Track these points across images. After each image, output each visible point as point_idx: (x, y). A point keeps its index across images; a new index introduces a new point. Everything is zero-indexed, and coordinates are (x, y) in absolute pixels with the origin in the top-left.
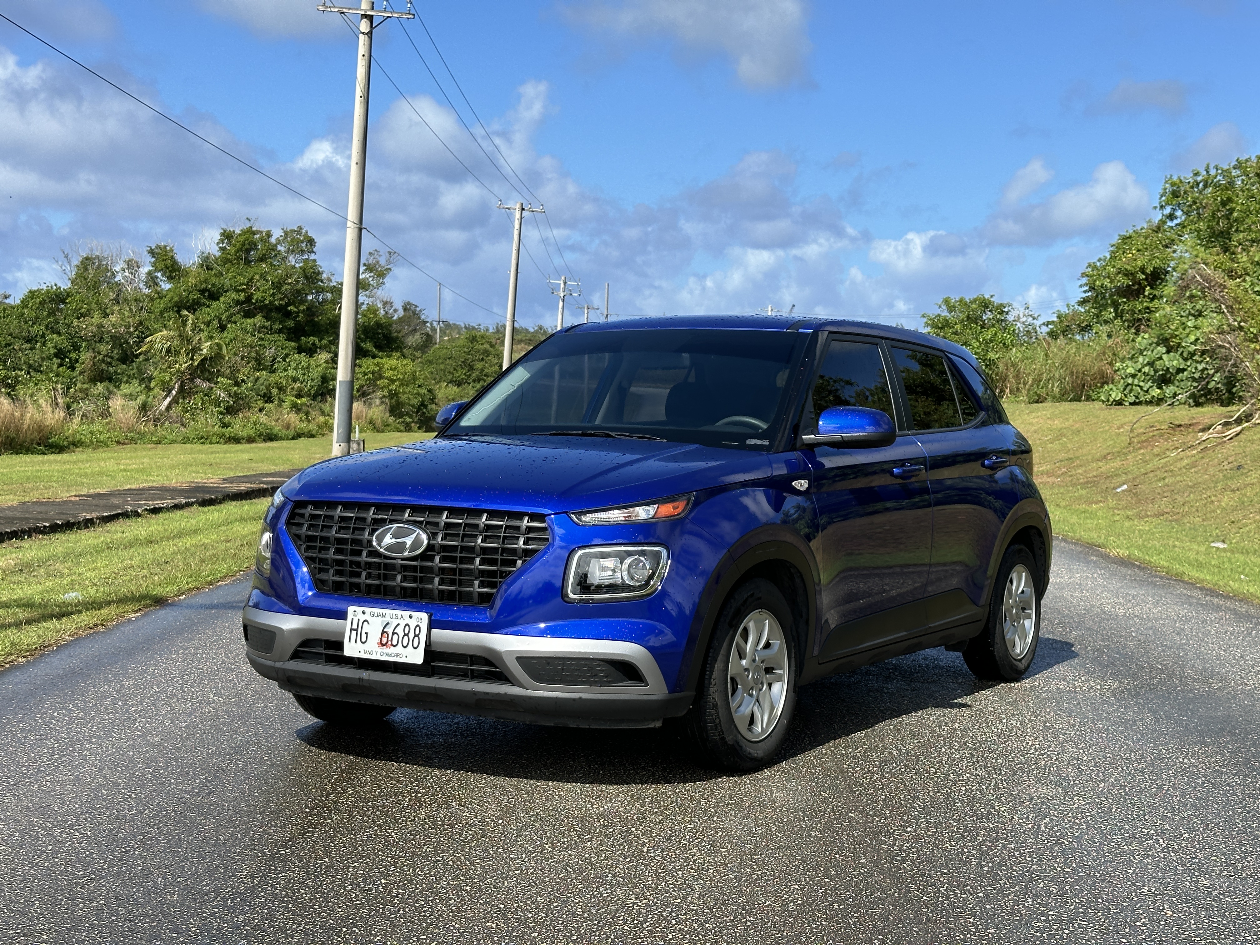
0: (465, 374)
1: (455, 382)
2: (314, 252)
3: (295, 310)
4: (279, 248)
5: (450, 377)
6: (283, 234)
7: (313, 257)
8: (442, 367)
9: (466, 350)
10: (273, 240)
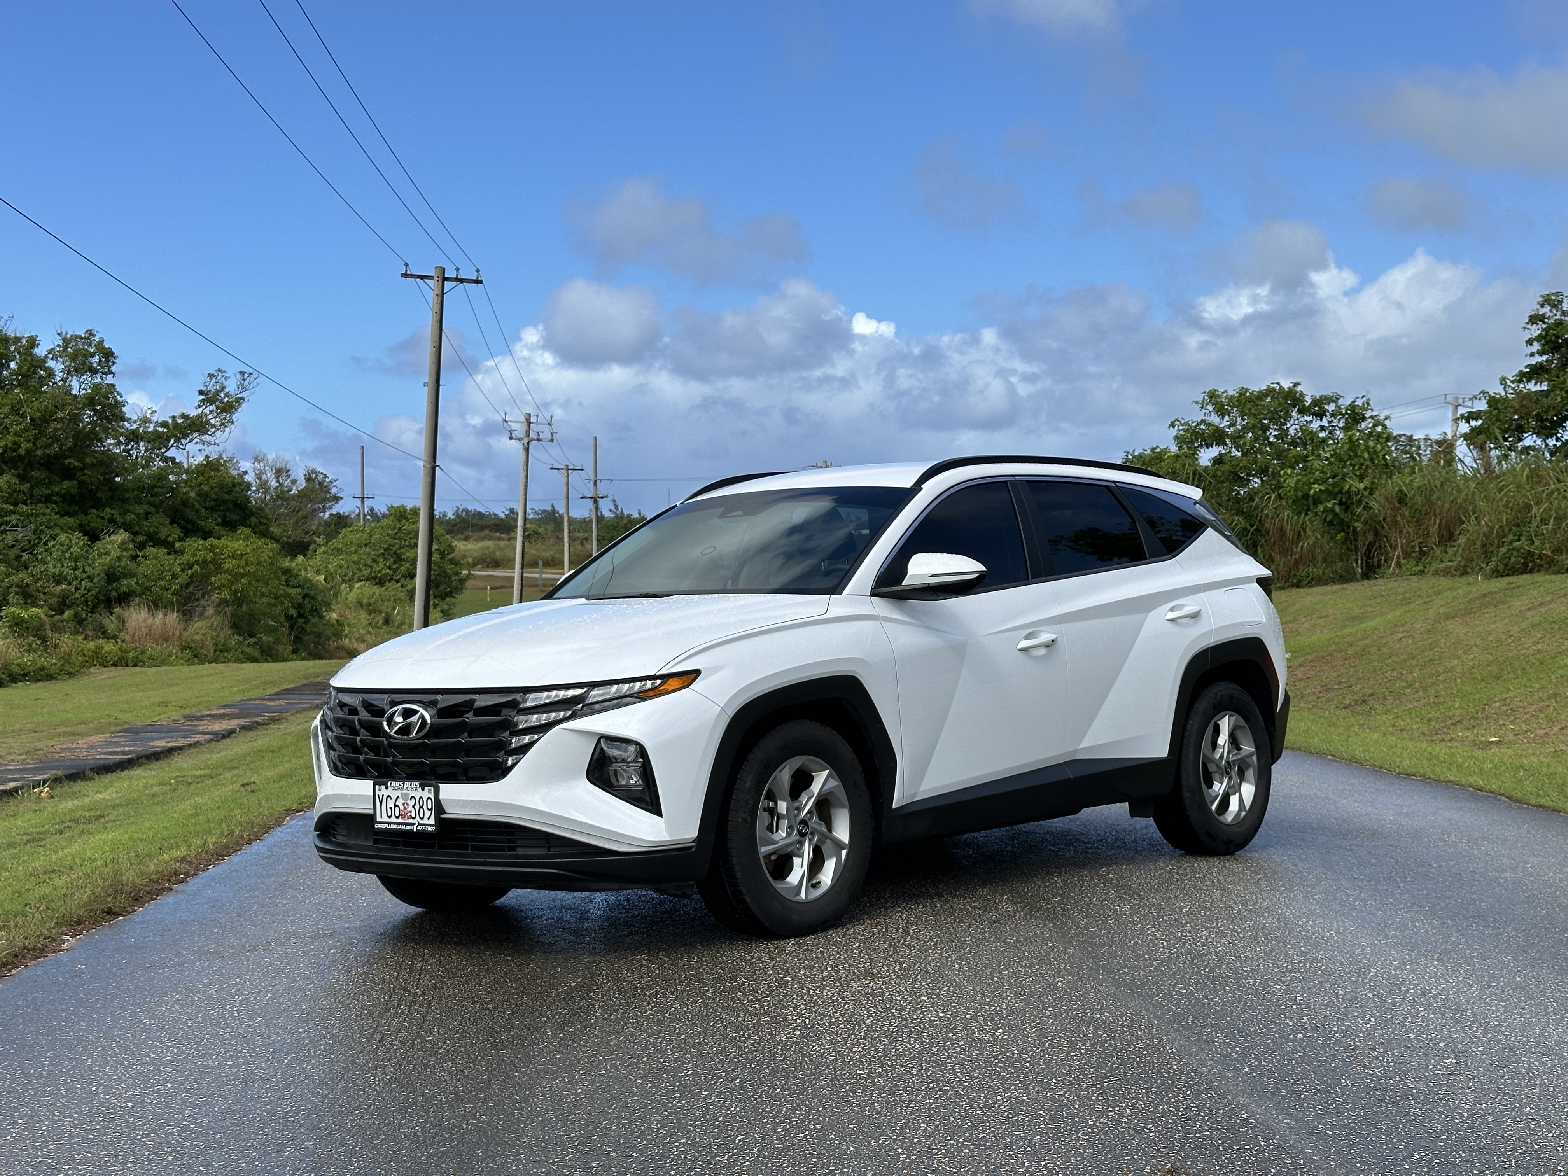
0: (389, 568)
1: (375, 578)
2: (111, 372)
3: (77, 464)
4: (51, 363)
5: (366, 573)
6: (61, 343)
7: (109, 380)
8: (355, 558)
9: (390, 532)
10: (40, 351)
